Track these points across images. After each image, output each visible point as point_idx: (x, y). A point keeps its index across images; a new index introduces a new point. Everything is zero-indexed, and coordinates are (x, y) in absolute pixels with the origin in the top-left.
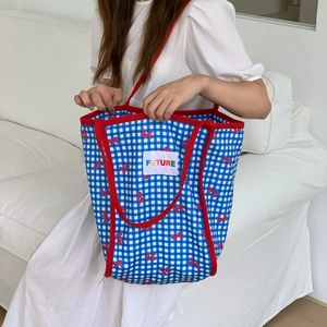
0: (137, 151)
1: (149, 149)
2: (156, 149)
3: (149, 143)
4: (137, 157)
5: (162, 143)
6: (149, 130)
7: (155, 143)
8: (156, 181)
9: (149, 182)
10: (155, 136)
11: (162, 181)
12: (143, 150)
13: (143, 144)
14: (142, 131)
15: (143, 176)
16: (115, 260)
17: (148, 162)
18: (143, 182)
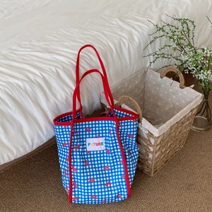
0: (83, 138)
1: (89, 137)
2: (93, 137)
3: (89, 134)
4: (83, 141)
5: (96, 134)
6: (89, 127)
7: (93, 134)
8: (94, 154)
9: (90, 155)
10: (92, 131)
11: (97, 154)
12: (86, 138)
13: (86, 135)
14: (86, 128)
15: (87, 151)
16: (73, 197)
17: (89, 144)
18: (87, 155)
